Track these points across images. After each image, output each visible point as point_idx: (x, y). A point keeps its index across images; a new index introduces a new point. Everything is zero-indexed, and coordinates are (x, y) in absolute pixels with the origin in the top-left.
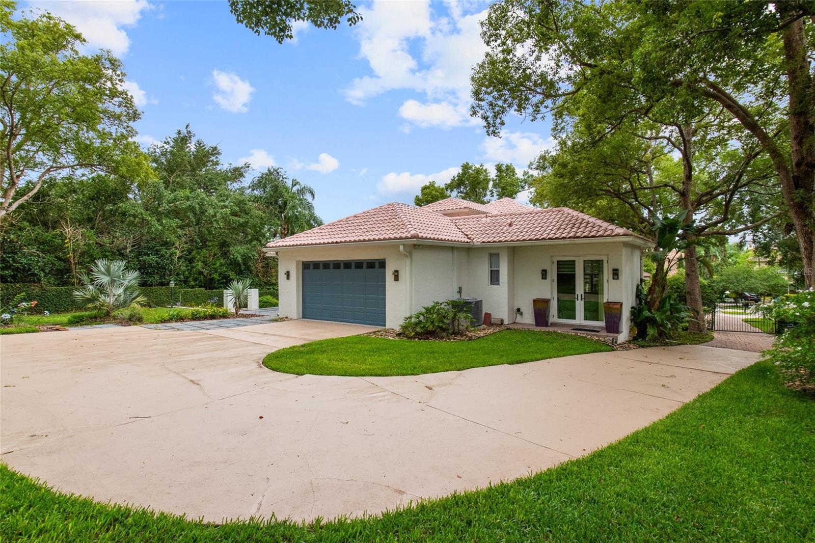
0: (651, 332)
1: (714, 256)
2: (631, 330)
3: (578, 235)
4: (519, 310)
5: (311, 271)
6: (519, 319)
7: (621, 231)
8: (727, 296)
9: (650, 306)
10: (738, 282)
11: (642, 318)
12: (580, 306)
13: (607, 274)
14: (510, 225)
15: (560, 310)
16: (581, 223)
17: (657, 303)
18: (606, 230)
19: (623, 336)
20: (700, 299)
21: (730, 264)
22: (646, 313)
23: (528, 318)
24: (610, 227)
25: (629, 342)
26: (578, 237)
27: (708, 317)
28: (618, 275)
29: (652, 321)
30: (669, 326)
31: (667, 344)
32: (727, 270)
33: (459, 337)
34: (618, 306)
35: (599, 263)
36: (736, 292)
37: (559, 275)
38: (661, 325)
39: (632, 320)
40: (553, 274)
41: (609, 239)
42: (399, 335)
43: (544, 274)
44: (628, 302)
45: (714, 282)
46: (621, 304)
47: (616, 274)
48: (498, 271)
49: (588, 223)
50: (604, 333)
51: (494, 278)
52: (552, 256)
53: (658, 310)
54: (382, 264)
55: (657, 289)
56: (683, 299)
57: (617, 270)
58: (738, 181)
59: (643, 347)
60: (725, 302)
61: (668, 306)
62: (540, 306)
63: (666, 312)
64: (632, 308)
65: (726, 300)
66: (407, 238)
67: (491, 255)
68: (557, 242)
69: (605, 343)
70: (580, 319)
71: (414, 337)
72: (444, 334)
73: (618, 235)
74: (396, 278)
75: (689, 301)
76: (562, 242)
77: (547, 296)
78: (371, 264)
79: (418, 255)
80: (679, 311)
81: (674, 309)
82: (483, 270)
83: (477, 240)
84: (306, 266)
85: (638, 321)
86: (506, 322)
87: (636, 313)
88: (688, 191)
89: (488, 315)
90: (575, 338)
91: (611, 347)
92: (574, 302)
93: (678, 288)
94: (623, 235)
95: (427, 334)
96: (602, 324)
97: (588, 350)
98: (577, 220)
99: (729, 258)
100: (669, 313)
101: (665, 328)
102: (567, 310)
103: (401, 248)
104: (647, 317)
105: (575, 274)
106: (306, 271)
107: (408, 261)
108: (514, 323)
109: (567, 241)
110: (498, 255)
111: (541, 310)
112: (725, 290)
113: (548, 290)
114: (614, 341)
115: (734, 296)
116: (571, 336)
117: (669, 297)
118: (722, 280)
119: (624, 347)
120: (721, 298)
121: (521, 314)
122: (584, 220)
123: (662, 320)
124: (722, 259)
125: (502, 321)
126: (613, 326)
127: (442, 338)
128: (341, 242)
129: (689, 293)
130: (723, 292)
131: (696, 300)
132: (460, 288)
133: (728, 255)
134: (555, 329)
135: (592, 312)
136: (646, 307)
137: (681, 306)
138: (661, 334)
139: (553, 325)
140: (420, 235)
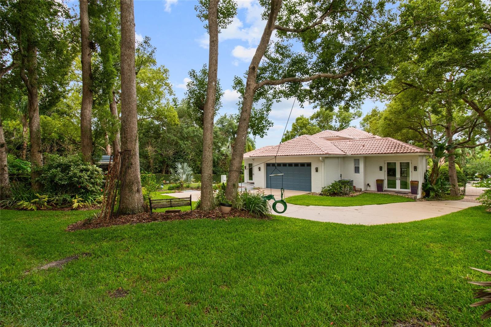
0: (432, 194)
1: (468, 153)
2: (422, 193)
3: (398, 152)
4: (368, 184)
5: (271, 167)
6: (368, 188)
7: (418, 150)
8: (476, 177)
9: (431, 183)
10: (482, 169)
11: (427, 188)
12: (398, 183)
13: (411, 169)
14: (364, 146)
15: (388, 184)
16: (399, 146)
17: (435, 181)
18: (411, 150)
19: (419, 196)
20: (456, 179)
21: (478, 158)
22: (430, 186)
23: (373, 188)
24: (413, 148)
25: (422, 198)
26: (398, 153)
27: (462, 188)
28: (416, 169)
29: (433, 189)
30: (440, 191)
31: (439, 200)
32: (476, 162)
33: (347, 196)
34: (417, 183)
35: (408, 164)
36: (482, 175)
37: (388, 169)
38: (437, 191)
39: (422, 189)
40: (385, 169)
41: (413, 154)
42: (321, 194)
43: (381, 169)
44: (421, 181)
45: (468, 168)
46: (418, 182)
47: (415, 168)
48: (359, 167)
49: (402, 146)
50: (410, 194)
51: (357, 170)
52: (385, 161)
53: (435, 184)
54: (309, 165)
55: (435, 175)
56: (447, 179)
57: (416, 167)
58: (476, 122)
59: (428, 200)
60: (475, 180)
61: (440, 183)
62: (379, 183)
63: (439, 185)
64: (423, 183)
65: (476, 179)
66: (323, 154)
67: (355, 160)
68: (388, 155)
69: (411, 198)
70: (398, 188)
71: (329, 196)
72: (341, 194)
73: (417, 152)
74: (317, 171)
75: (450, 180)
76: (391, 155)
77: (382, 178)
78: (303, 165)
79: (327, 161)
80: (445, 185)
81: (443, 184)
82: (351, 166)
83: (349, 153)
84: (268, 165)
85: (425, 189)
86: (363, 190)
87: (424, 186)
88: (450, 126)
89: (354, 187)
90: (397, 196)
91: (415, 200)
92: (396, 181)
93: (445, 173)
94: (420, 152)
95: (334, 194)
96: (410, 190)
97: (405, 201)
98: (396, 144)
99: (478, 154)
100: (440, 186)
101: (439, 192)
102: (392, 184)
103: (321, 158)
104: (430, 188)
105: (395, 169)
106: (269, 167)
107: (323, 164)
108: (366, 190)
109: (393, 155)
110: (359, 160)
111: (380, 185)
112: (475, 173)
113: (383, 176)
114: (415, 198)
115: (480, 176)
116: (396, 196)
117: (440, 179)
118: (473, 168)
119: (420, 200)
120: (472, 178)
121: (370, 186)
122: (399, 144)
123: (437, 189)
124: (473, 156)
125: (361, 189)
126: (414, 191)
127: (341, 196)
128: (289, 155)
129: (450, 176)
130: (473, 175)
131: (454, 180)
132: (341, 175)
133: (477, 152)
134: (388, 193)
135: (404, 185)
136: (429, 183)
137: (446, 182)
138: (436, 195)
139: (385, 191)
140: (329, 153)
